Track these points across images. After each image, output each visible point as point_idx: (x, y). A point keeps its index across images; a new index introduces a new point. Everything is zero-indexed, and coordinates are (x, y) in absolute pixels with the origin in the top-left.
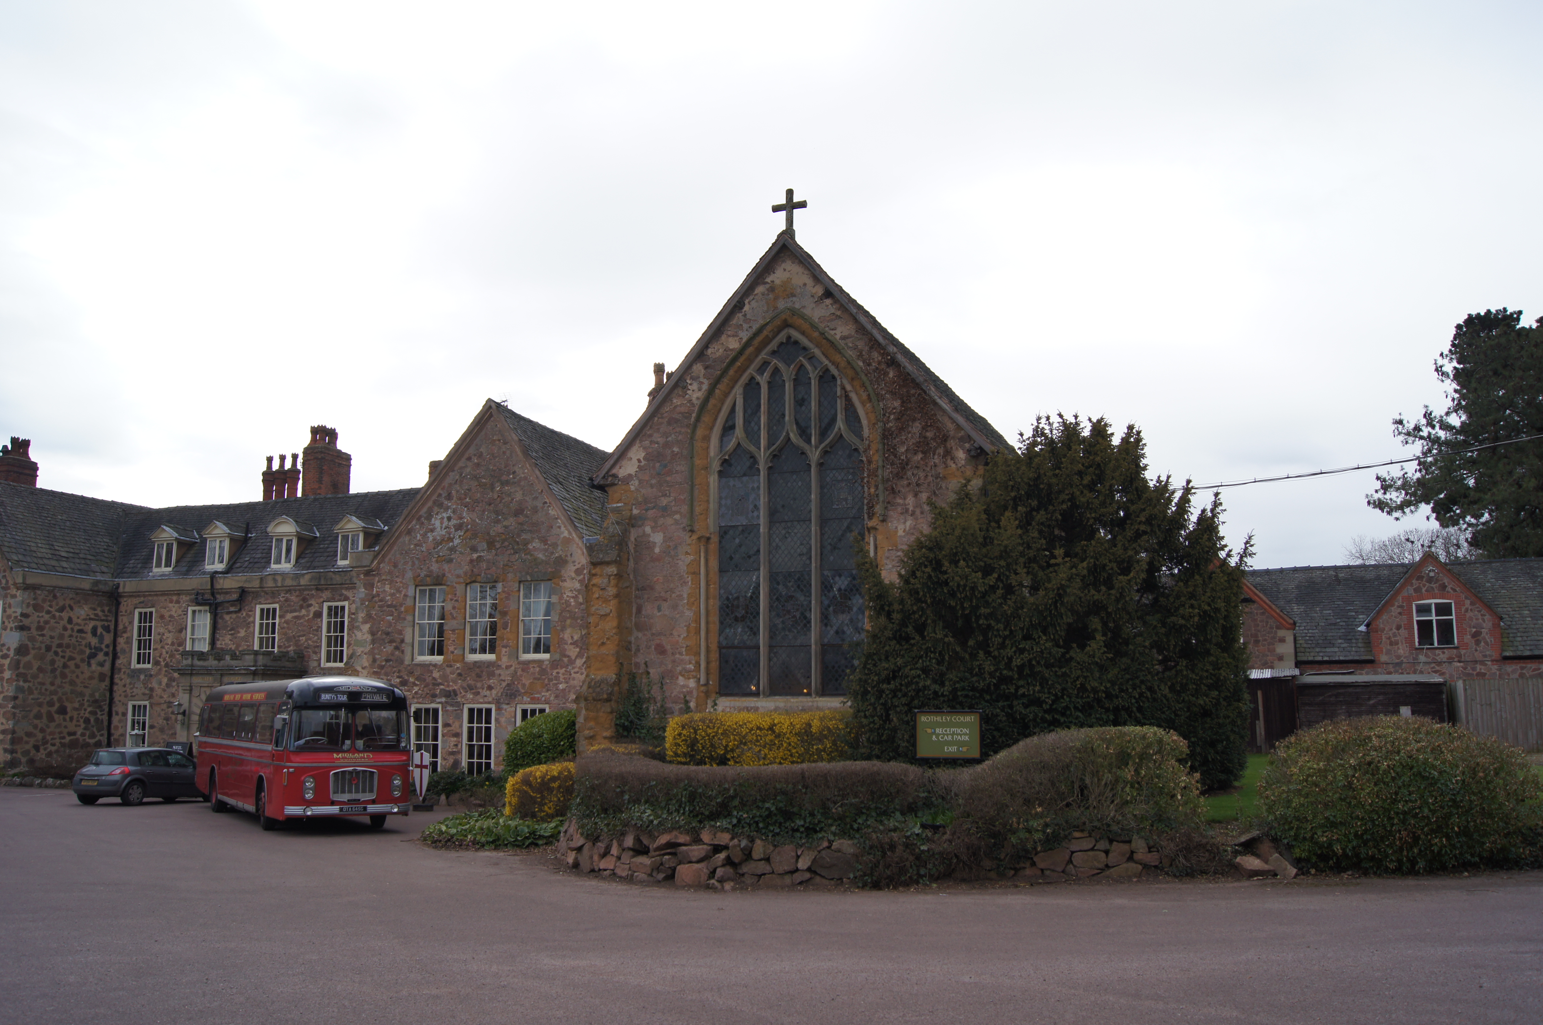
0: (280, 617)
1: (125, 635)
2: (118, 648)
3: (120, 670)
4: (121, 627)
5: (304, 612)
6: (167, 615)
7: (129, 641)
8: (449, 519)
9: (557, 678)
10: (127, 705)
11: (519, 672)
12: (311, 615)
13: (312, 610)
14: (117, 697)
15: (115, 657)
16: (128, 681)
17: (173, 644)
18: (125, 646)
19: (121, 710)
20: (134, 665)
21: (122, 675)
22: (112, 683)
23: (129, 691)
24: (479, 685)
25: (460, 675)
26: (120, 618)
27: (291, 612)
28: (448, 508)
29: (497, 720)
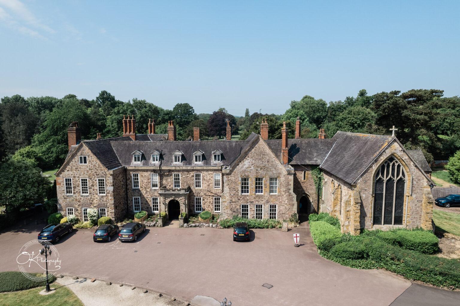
0: (181, 176)
1: (129, 180)
2: (128, 184)
3: (129, 189)
4: (128, 178)
5: (188, 175)
6: (144, 175)
7: (131, 182)
8: (249, 162)
9: (279, 199)
10: (132, 198)
11: (270, 197)
12: (191, 176)
13: (191, 175)
14: (129, 196)
15: (127, 186)
16: (132, 192)
17: (146, 183)
18: (130, 183)
19: (131, 199)
20: (133, 188)
21: (130, 190)
22: (127, 192)
23: (133, 194)
24: (259, 200)
25: (254, 198)
26: (127, 176)
27: (185, 175)
28: (248, 160)
29: (264, 208)
